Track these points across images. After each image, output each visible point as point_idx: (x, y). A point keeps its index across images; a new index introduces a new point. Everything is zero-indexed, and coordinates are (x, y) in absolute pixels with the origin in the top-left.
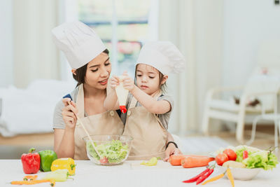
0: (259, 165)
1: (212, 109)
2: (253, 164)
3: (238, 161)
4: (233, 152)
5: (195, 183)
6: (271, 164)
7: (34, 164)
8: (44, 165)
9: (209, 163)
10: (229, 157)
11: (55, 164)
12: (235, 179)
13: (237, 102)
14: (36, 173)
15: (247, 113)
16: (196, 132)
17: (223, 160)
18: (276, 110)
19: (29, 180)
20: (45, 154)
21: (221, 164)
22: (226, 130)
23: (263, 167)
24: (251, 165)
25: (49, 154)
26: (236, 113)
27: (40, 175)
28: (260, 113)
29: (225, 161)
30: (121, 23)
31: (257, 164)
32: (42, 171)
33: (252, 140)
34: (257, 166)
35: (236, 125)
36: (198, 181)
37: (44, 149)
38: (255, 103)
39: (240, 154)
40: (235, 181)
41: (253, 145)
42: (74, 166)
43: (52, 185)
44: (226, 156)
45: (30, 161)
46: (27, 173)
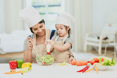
0: (108, 64)
1: (88, 41)
2: (106, 64)
3: (100, 63)
4: (97, 59)
5: (82, 72)
6: (113, 64)
7: (15, 65)
8: (18, 66)
9: (88, 64)
10: (96, 61)
11: (23, 65)
12: (99, 70)
13: (99, 38)
14: (15, 69)
15: (103, 43)
16: (81, 51)
17: (93, 62)
18: (115, 41)
19: (12, 72)
20: (19, 61)
21: (92, 64)
22: (94, 50)
23: (110, 65)
24: (105, 64)
25: (21, 61)
26: (98, 43)
27: (17, 70)
28: (108, 43)
29: (94, 63)
30: (49, 6)
31: (107, 64)
32: (18, 68)
33: (105, 54)
34: (107, 65)
35: (98, 48)
36: (83, 71)
37: (19, 59)
38: (106, 38)
39: (100, 60)
40: (99, 71)
41: (105, 56)
42: (31, 66)
43: (22, 74)
44: (95, 61)
45: (13, 64)
46: (11, 69)
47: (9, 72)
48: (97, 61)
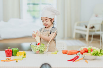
0: (97, 54)
1: (77, 29)
2: (95, 54)
3: (89, 53)
4: (87, 49)
5: (72, 61)
6: (102, 54)
8: (14, 54)
9: (78, 53)
11: (18, 53)
13: (86, 27)
17: (83, 52)
19: (8, 59)
21: (82, 54)
23: (98, 55)
24: (94, 55)
25: (16, 49)
26: (86, 31)
27: (12, 58)
31: (96, 54)
32: (13, 56)
34: (96, 55)
37: (14, 47)
39: (90, 50)
42: (25, 54)
43: (17, 62)
44: (84, 51)
45: (8, 52)
46: (7, 56)
47: (5, 59)
48: (86, 51)
